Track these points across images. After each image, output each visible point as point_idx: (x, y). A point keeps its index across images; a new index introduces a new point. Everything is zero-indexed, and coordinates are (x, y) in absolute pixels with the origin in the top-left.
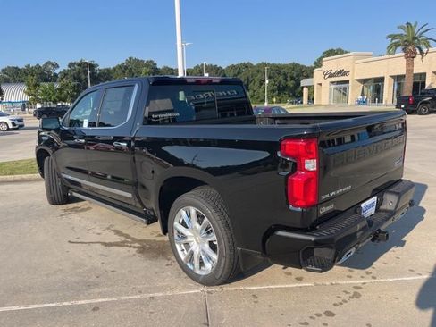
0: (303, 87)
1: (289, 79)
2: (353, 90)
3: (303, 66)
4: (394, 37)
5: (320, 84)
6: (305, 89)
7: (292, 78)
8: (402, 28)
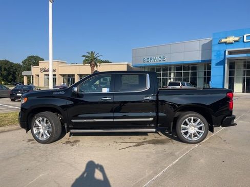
0: (23, 76)
1: (3, 70)
2: (58, 80)
3: (12, 63)
4: (86, 57)
5: (38, 75)
6: (25, 77)
7: (5, 69)
8: (89, 53)
